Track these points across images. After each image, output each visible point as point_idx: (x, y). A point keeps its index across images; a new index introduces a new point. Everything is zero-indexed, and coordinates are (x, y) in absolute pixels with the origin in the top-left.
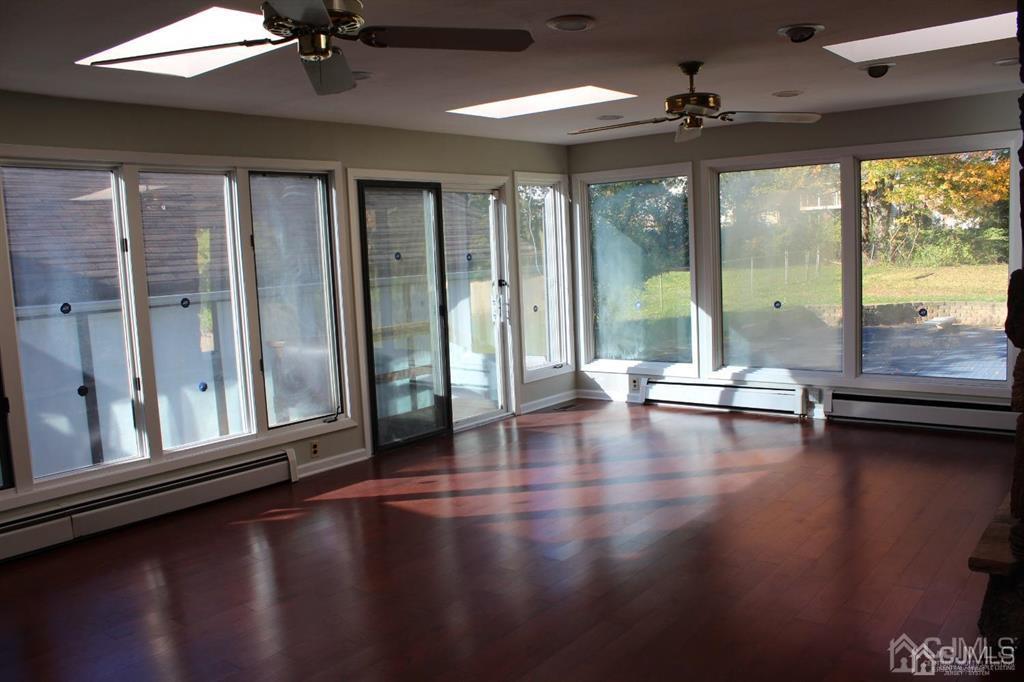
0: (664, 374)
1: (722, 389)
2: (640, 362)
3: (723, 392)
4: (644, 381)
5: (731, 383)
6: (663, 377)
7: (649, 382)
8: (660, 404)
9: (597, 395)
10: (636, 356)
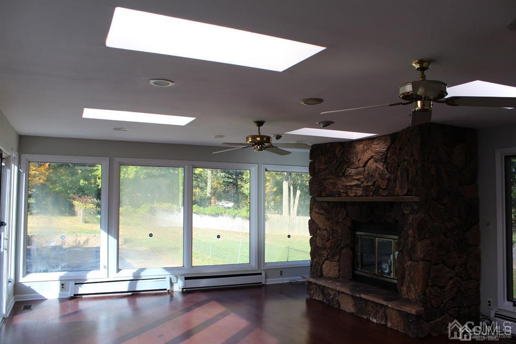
0: (87, 278)
1: (129, 282)
2: (66, 272)
3: (130, 284)
4: (72, 284)
5: (132, 278)
6: (86, 280)
7: (75, 284)
8: (84, 296)
9: (34, 297)
10: (60, 269)
